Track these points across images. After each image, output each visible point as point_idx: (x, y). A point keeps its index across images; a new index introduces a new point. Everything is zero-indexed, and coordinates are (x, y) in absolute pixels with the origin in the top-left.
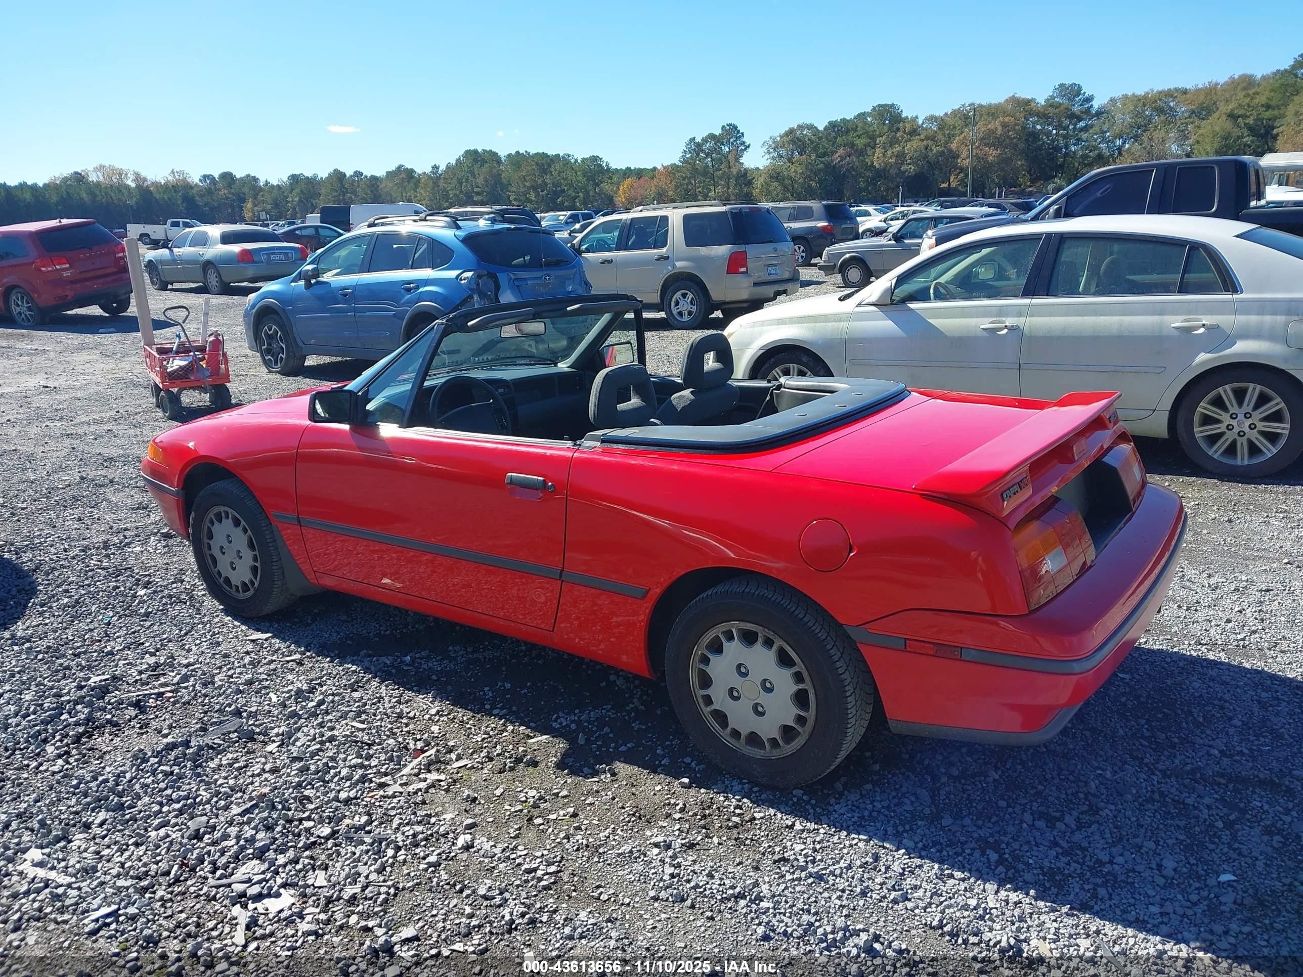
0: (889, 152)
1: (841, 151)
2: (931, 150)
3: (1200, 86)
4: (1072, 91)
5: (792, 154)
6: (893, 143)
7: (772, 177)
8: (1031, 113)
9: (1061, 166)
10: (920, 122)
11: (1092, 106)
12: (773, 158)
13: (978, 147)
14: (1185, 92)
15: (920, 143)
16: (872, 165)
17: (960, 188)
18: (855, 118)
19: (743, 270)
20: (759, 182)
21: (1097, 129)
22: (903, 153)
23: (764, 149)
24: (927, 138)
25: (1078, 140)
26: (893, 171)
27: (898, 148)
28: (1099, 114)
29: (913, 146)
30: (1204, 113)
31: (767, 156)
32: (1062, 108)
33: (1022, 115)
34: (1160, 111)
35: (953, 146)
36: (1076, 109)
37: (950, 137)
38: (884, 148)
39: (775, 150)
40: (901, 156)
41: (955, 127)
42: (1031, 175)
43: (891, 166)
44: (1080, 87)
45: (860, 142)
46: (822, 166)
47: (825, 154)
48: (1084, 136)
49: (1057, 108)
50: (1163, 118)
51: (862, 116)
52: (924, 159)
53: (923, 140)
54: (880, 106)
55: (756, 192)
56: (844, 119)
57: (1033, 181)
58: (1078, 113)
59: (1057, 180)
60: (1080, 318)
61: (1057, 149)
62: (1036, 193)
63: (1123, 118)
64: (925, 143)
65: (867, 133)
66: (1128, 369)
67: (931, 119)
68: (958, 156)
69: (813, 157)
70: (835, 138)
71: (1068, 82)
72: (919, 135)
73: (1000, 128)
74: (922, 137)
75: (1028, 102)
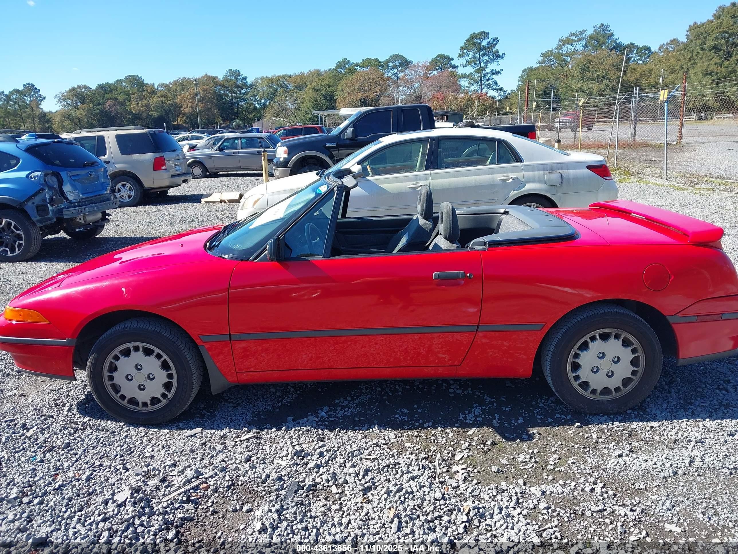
0: (140, 104)
1: (109, 103)
2: (165, 103)
3: (297, 74)
4: (236, 74)
5: (76, 103)
6: (142, 98)
7: (64, 117)
8: (217, 84)
9: (237, 113)
10: (156, 87)
11: (247, 82)
12: (63, 105)
13: (192, 102)
14: (290, 77)
15: (158, 99)
16: (131, 112)
17: (184, 125)
18: (115, 82)
19: (163, 168)
20: (56, 121)
21: (251, 94)
22: (149, 104)
23: (57, 99)
24: (162, 96)
25: (243, 99)
26: (144, 115)
27: (145, 102)
28: (251, 86)
29: (154, 101)
30: (301, 88)
31: (59, 104)
32: (232, 82)
33: (212, 85)
34: (281, 86)
35: (178, 101)
36: (239, 83)
37: (175, 96)
38: (136, 101)
39: (64, 100)
40: (148, 106)
41: (176, 90)
42: (222, 118)
43: (142, 112)
44: (239, 72)
45: (121, 98)
46: (98, 111)
47: (99, 104)
48: (246, 97)
49: (230, 82)
50: (282, 89)
51: (119, 81)
52: (162, 108)
53: (159, 97)
54: (130, 76)
55: (55, 126)
56: (108, 83)
57: (224, 121)
58: (240, 85)
59: (237, 121)
60: (456, 179)
61: (233, 104)
62: (227, 127)
63: (263, 89)
64: (161, 99)
65: (124, 92)
66: (481, 202)
67: (162, 85)
68: (181, 107)
69: (91, 105)
70: (104, 94)
71: (233, 69)
72: (157, 94)
73: (202, 92)
74: (159, 95)
75: (214, 78)
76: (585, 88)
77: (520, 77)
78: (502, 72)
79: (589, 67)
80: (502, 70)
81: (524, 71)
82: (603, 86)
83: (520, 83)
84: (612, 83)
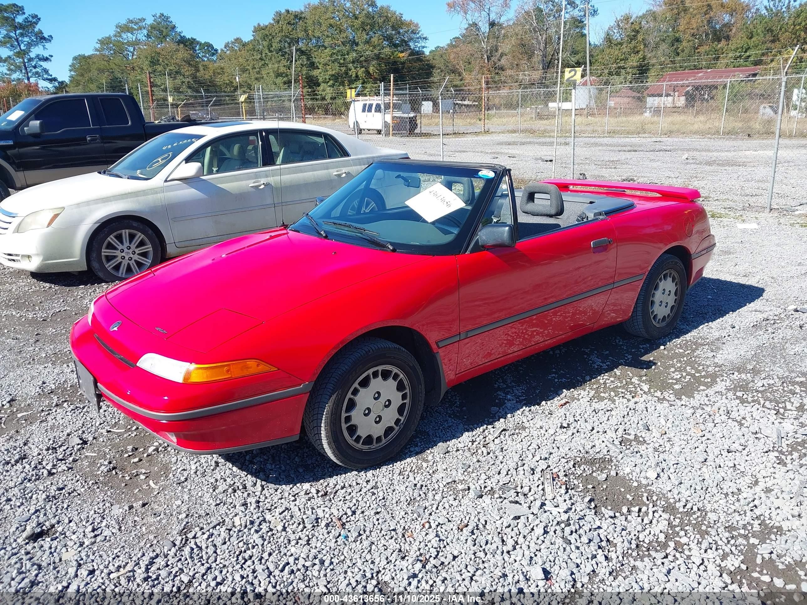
76: (159, 83)
77: (70, 66)
78: (52, 59)
79: (158, 61)
80: (52, 56)
81: (75, 58)
82: (178, 81)
83: (73, 73)
84: (187, 80)
